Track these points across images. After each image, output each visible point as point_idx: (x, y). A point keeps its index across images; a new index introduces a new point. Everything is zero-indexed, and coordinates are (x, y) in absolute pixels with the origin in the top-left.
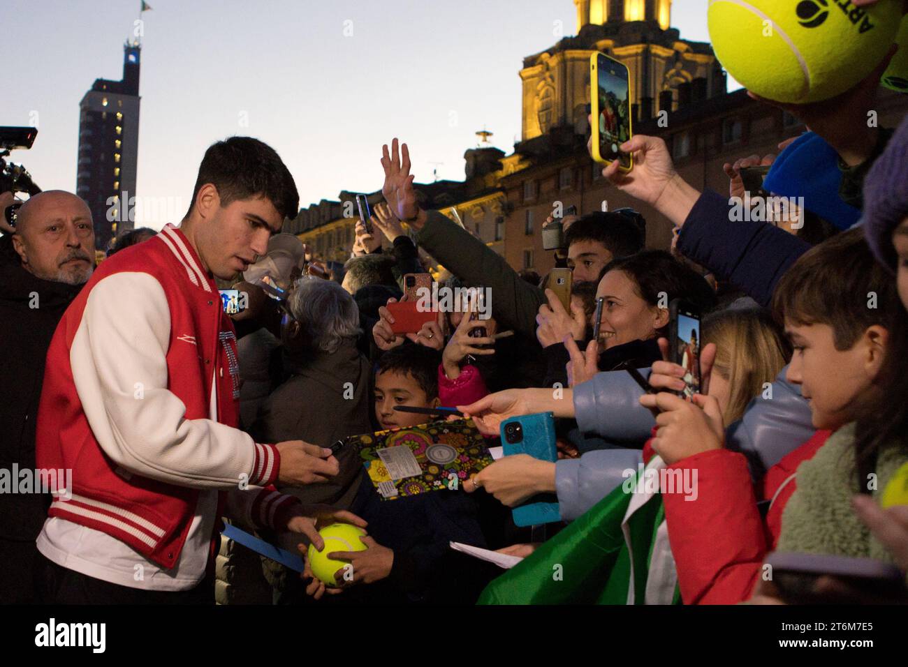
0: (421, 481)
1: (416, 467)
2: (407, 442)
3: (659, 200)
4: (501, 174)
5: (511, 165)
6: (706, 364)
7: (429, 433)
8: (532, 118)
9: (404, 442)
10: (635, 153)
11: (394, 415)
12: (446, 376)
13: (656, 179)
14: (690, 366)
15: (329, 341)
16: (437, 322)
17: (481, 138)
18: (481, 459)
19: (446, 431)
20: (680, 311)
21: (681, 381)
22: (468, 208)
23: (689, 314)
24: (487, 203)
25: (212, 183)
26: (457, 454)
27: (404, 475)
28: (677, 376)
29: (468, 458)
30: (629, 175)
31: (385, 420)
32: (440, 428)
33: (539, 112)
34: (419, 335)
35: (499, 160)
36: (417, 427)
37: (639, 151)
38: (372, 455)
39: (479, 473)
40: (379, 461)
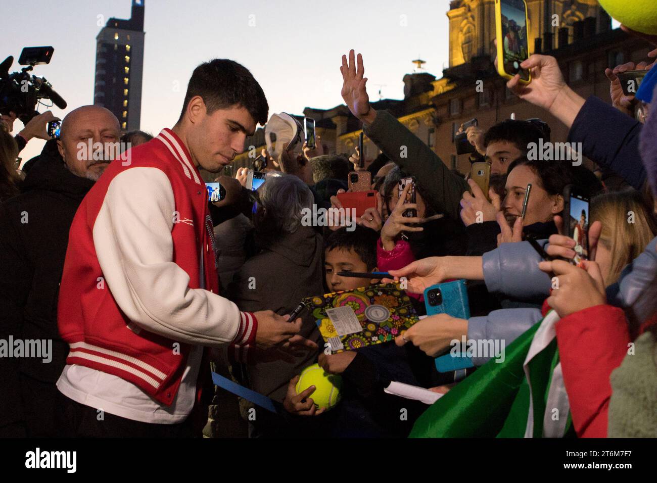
0: (362, 337)
1: (357, 323)
2: (350, 303)
3: (553, 105)
4: (432, 94)
5: (441, 87)
6: (593, 237)
7: (367, 295)
8: (457, 49)
9: (347, 303)
10: (533, 69)
11: (342, 284)
12: (384, 248)
13: (549, 89)
14: (580, 239)
15: (290, 224)
16: (377, 208)
17: (416, 65)
18: (409, 318)
19: (380, 293)
20: (572, 194)
21: (572, 251)
22: (406, 121)
23: (580, 197)
24: (421, 117)
25: (200, 95)
26: (390, 314)
27: (348, 332)
28: (568, 247)
29: (398, 317)
30: (528, 87)
31: (335, 288)
32: (376, 291)
33: (463, 44)
34: (362, 219)
35: (431, 83)
36: (357, 290)
37: (536, 67)
38: (322, 314)
39: (408, 330)
40: (328, 320)
